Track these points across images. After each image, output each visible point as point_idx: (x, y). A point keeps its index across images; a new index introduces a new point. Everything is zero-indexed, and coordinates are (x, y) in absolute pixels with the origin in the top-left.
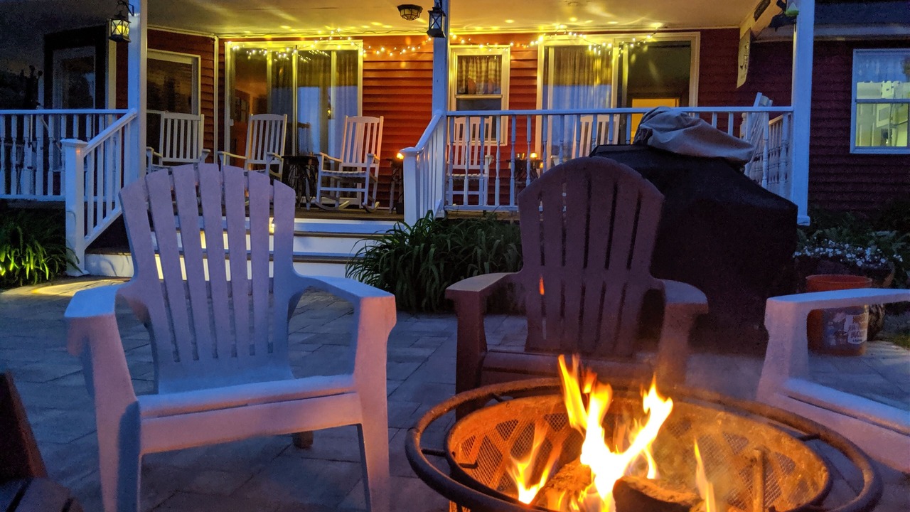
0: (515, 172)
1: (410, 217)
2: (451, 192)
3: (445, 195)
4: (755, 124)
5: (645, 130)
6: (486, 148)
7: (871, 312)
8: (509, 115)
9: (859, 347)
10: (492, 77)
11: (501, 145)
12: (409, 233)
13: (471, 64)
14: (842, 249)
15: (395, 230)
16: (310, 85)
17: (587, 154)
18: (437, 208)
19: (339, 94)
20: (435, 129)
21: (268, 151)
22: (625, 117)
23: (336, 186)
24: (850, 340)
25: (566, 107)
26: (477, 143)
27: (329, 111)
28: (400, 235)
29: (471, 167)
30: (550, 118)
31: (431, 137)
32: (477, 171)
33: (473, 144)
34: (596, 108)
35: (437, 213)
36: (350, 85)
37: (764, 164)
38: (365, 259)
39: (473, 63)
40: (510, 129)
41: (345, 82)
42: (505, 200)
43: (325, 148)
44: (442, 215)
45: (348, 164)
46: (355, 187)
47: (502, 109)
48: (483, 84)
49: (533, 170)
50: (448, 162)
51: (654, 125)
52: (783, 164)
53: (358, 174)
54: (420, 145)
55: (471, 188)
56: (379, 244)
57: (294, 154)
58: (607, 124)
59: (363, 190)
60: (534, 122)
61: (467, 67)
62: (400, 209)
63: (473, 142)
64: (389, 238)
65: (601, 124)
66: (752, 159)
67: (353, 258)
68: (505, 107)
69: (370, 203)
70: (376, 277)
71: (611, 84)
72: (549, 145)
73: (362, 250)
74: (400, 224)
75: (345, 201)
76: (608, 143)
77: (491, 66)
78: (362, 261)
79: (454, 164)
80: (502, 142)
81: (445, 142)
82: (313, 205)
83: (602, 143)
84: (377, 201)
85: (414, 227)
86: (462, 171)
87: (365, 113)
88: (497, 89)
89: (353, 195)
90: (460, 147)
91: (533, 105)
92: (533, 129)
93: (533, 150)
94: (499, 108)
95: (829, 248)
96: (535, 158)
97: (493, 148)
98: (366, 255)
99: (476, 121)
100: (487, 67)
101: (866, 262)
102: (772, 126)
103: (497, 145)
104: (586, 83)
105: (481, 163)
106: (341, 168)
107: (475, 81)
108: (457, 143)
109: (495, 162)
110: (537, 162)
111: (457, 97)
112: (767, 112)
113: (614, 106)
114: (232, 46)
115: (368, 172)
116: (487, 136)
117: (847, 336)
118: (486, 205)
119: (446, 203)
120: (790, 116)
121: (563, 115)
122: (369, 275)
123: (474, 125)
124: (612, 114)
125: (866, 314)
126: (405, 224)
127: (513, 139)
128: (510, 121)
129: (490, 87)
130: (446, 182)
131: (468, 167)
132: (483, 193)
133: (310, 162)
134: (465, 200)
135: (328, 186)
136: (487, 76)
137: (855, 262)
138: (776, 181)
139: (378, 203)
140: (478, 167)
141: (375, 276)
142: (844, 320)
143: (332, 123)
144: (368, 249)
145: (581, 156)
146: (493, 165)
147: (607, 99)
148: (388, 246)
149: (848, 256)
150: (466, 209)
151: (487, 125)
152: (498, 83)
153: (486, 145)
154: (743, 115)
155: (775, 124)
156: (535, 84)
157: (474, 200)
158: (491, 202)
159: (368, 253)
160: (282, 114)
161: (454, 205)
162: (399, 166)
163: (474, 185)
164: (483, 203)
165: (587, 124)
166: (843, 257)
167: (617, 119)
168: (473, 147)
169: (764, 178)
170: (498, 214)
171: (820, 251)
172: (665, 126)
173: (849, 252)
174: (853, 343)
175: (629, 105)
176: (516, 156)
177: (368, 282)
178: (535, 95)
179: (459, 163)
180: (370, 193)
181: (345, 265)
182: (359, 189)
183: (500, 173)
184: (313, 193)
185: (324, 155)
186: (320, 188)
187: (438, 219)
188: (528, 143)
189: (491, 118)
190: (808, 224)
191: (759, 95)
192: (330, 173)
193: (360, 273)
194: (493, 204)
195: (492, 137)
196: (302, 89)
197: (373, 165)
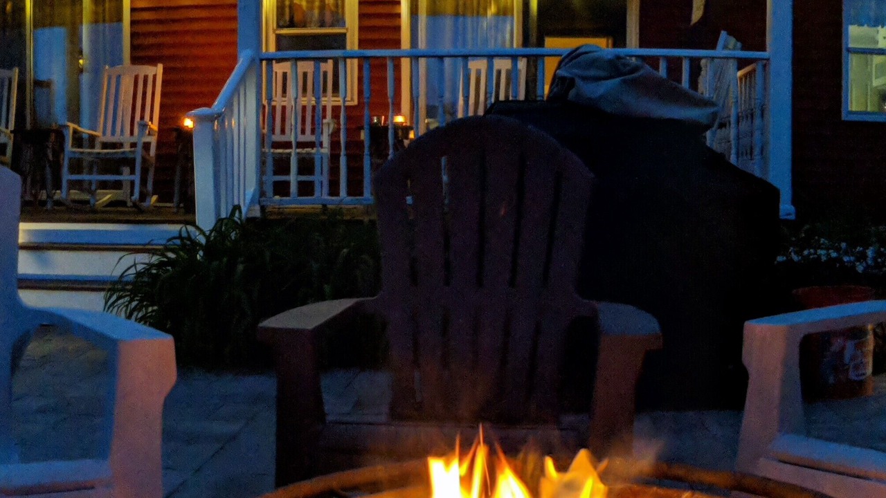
0: (370, 147)
1: (205, 218)
2: (271, 178)
3: (261, 183)
4: (719, 75)
5: (563, 79)
6: (324, 108)
7: (875, 334)
8: (359, 58)
9: (861, 384)
10: (330, 2)
11: (347, 104)
12: (202, 240)
14: (838, 250)
15: (180, 237)
16: (51, 25)
17: (481, 112)
18: (248, 201)
19: (95, 34)
20: (243, 80)
22: (534, 62)
23: (90, 172)
24: (852, 375)
25: (446, 47)
26: (309, 100)
27: (81, 61)
28: (188, 245)
29: (302, 138)
30: (422, 61)
31: (236, 91)
32: (311, 145)
33: (304, 103)
34: (491, 47)
35: (249, 210)
36: (111, 21)
37: (732, 132)
38: (133, 283)
40: (360, 79)
41: (104, 17)
42: (355, 188)
43: (75, 116)
44: (257, 213)
45: (109, 138)
46: (120, 173)
47: (348, 47)
48: (316, 12)
49: (398, 143)
50: (265, 131)
51: (576, 71)
52: (757, 134)
53: (123, 153)
54: (218, 105)
55: (301, 171)
56: (155, 259)
57: (28, 126)
58: (509, 73)
59: (132, 177)
60: (397, 68)
62: (188, 204)
63: (303, 101)
64: (173, 251)
65: (499, 72)
66: (716, 125)
67: (114, 283)
68: (352, 43)
69: (143, 197)
70: (153, 311)
71: (513, 15)
72: (422, 102)
73: (129, 269)
74: (190, 228)
75: (107, 194)
76: (511, 98)
78: (129, 287)
79: (273, 133)
80: (348, 98)
81: (259, 99)
82: (58, 203)
83: (502, 97)
84: (153, 194)
85: (211, 231)
86: (287, 145)
87: (135, 60)
88: (339, 20)
89: (117, 185)
90: (284, 108)
91: (397, 43)
92: (398, 81)
93: (398, 111)
94: (343, 47)
95: (822, 249)
96: (402, 123)
97: (336, 110)
98: (135, 277)
99: (306, 67)
101: (868, 266)
102: (741, 79)
103: (341, 103)
104: (475, 12)
105: (318, 131)
106: (98, 145)
107: (304, 8)
108: (278, 102)
109: (339, 130)
110: (406, 130)
111: (277, 32)
112: (734, 58)
113: (517, 45)
115: (139, 148)
116: (325, 90)
117: (848, 369)
118: (326, 197)
119: (262, 193)
120: (765, 66)
121: (441, 58)
122: (140, 310)
123: (305, 75)
124: (514, 57)
125: (870, 338)
126: (198, 228)
127: (366, 94)
128: (360, 68)
129: (328, 18)
130: (262, 163)
131: (296, 137)
132: (321, 178)
133: (53, 137)
134: (293, 188)
135: (80, 172)
136: (322, 1)
137: (854, 267)
138: (749, 157)
139: (155, 198)
140: (311, 138)
141: (150, 309)
142: (843, 348)
143: (85, 78)
144: (140, 267)
145: (471, 114)
146: (335, 134)
147: (508, 36)
148: (171, 262)
149: (846, 259)
150: (294, 204)
151: (325, 74)
152: (340, 11)
153: (323, 103)
154: (703, 62)
155: (745, 76)
156: (397, 11)
157: (306, 189)
158: (334, 190)
159: (139, 274)
160: (10, 67)
161: (277, 197)
162: (186, 138)
163: (306, 166)
164: (322, 194)
165: (478, 72)
166: (839, 260)
167: (522, 64)
168: (304, 108)
169: (733, 151)
170: (344, 211)
171: (810, 254)
172: (592, 72)
173: (846, 253)
174: (856, 378)
175: (540, 43)
176: (372, 120)
177: (139, 320)
178: (398, 29)
179: (283, 131)
180: (144, 182)
181: (103, 294)
182: (125, 176)
183: (346, 148)
184: (57, 185)
185: (72, 126)
186: (66, 176)
187: (251, 220)
188: (390, 100)
189: (330, 62)
190: (793, 217)
191: (723, 34)
192: (82, 153)
193: (127, 306)
194: (337, 194)
195: (333, 92)
196: (39, 31)
197: (147, 139)
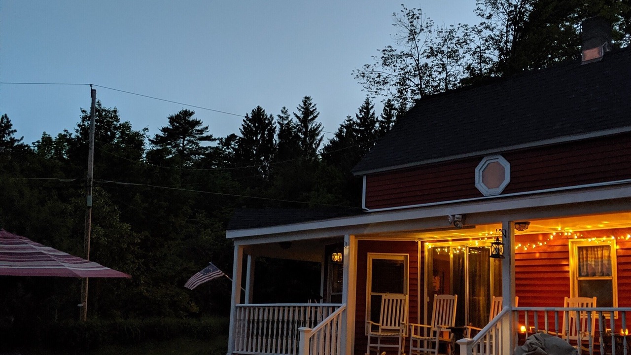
10: (606, 262)
13: (589, 252)
21: (438, 324)
39: (592, 251)
61: (587, 254)
68: (615, 286)
77: (605, 253)
100: (602, 254)
107: (593, 266)
111: (578, 279)
114: (428, 246)
136: (602, 261)
152: (610, 267)
